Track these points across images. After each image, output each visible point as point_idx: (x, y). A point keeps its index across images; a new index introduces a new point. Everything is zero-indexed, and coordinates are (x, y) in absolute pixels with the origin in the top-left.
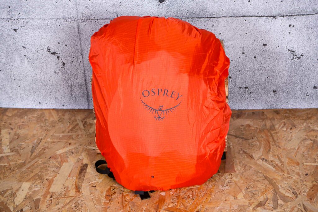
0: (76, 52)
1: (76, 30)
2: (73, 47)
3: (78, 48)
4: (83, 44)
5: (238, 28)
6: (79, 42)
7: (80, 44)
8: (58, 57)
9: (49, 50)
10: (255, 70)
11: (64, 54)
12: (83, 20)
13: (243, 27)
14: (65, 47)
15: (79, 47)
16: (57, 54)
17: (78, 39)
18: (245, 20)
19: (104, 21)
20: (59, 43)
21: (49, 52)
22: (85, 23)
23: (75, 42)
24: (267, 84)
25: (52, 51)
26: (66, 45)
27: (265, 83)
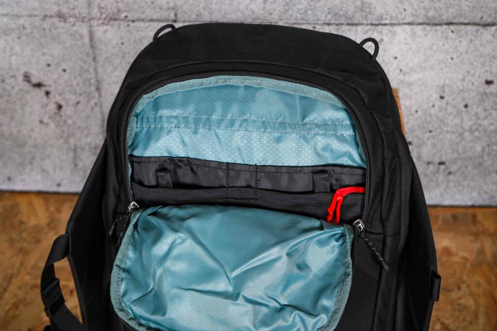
0: (84, 84)
1: (87, 40)
2: (80, 75)
3: (89, 77)
4: (100, 70)
5: (435, 47)
6: (93, 64)
7: (95, 70)
8: (47, 93)
9: (27, 78)
10: (464, 131)
11: (60, 88)
12: (101, 22)
13: (447, 46)
14: (62, 73)
15: (92, 75)
16: (45, 86)
17: (90, 59)
18: (452, 32)
19: (147, 24)
20: (49, 65)
21: (29, 81)
22: (105, 28)
23: (82, 64)
24: (486, 158)
25: (35, 80)
26: (64, 71)
27: (482, 157)
